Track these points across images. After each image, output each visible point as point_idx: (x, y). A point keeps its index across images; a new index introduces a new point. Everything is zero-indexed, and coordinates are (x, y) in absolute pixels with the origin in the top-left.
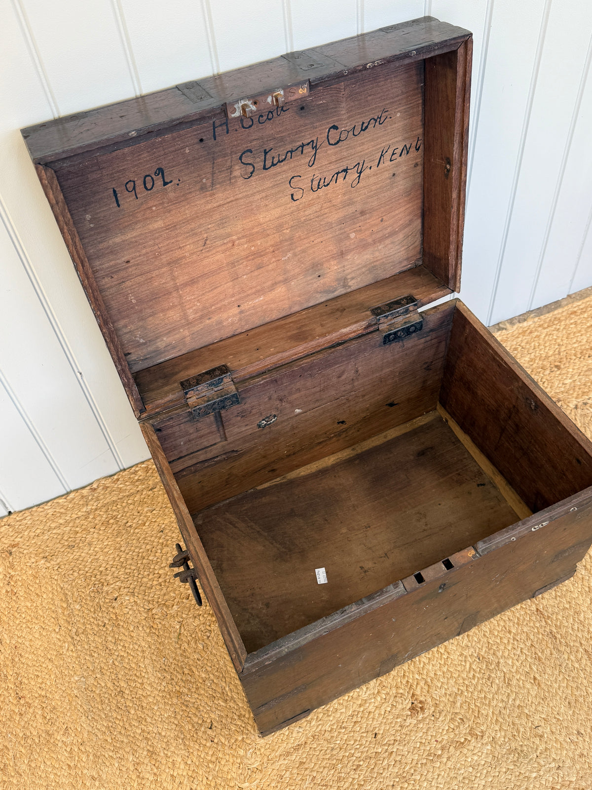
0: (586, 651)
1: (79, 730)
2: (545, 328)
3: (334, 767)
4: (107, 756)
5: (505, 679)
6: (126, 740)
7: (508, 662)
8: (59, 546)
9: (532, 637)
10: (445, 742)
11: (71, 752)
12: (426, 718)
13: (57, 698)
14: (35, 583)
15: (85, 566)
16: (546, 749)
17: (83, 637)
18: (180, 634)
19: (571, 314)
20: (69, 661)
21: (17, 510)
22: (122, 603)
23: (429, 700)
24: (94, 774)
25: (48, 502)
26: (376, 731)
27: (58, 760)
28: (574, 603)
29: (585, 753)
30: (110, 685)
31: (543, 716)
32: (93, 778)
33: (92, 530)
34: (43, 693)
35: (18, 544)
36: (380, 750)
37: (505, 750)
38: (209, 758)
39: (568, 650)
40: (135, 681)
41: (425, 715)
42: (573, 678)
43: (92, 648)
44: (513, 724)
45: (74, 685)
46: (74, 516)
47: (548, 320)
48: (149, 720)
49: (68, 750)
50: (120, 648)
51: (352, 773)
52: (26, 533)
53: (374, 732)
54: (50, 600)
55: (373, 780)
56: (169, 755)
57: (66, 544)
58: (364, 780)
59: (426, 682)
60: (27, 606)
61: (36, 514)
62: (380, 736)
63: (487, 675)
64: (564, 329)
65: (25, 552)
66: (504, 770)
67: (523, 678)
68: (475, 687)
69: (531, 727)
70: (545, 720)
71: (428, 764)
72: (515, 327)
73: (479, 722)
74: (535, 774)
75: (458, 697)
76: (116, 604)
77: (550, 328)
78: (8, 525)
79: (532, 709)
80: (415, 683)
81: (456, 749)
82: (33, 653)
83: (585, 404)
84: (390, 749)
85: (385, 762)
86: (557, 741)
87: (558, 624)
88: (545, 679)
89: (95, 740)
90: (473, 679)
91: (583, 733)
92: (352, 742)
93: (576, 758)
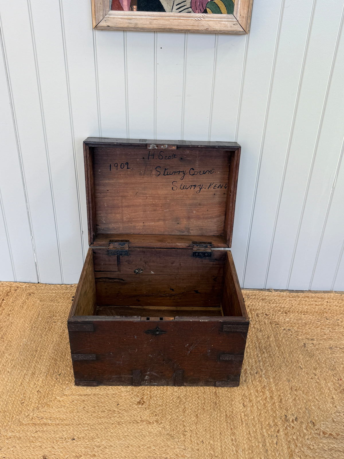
0: (226, 415)
1: (14, 356)
2: (289, 297)
3: (95, 407)
4: (18, 367)
5: (184, 409)
6: (27, 366)
7: (189, 404)
8: (48, 299)
9: (206, 400)
10: (143, 419)
12: (142, 408)
13: (14, 343)
14: (32, 307)
15: (52, 308)
16: (184, 441)
17: (36, 329)
19: (306, 297)
20: (26, 334)
21: (42, 282)
22: (56, 324)
23: (147, 403)
24: (10, 371)
25: (53, 284)
26: (119, 403)
28: (233, 396)
29: (200, 450)
30: (34, 347)
31: (191, 429)
32: (8, 372)
33: (62, 298)
34: (11, 340)
35: (35, 293)
36: (116, 410)
37: (166, 433)
38: (52, 384)
39: (219, 411)
40: (44, 349)
41: (142, 407)
42: (214, 422)
43: (36, 333)
44: (176, 426)
45: (22, 342)
46: (59, 292)
47: (293, 296)
48: (40, 363)
49: (7, 360)
51: (100, 412)
52: (39, 291)
53: (118, 403)
54: (33, 314)
55: (106, 418)
56: (39, 377)
57: (51, 299)
58: (103, 417)
59: (151, 396)
60: (24, 312)
61: (47, 286)
62: (119, 405)
63: (177, 405)
64: (299, 301)
65: (35, 296)
66: (161, 439)
67: (192, 412)
68: (170, 406)
69: (183, 430)
70: (191, 430)
71: (131, 423)
72: (277, 293)
73: (163, 419)
74: (173, 447)
75: (160, 407)
76: (54, 324)
77: (292, 298)
78: (36, 286)
79: (188, 424)
80: (146, 395)
81: (146, 423)
82: (16, 327)
83: (289, 330)
84: (120, 411)
85: (115, 415)
86: (191, 440)
87: (221, 400)
88: (201, 417)
89: (17, 361)
90: (171, 404)
91: (204, 443)
92: (107, 403)
93: (194, 449)
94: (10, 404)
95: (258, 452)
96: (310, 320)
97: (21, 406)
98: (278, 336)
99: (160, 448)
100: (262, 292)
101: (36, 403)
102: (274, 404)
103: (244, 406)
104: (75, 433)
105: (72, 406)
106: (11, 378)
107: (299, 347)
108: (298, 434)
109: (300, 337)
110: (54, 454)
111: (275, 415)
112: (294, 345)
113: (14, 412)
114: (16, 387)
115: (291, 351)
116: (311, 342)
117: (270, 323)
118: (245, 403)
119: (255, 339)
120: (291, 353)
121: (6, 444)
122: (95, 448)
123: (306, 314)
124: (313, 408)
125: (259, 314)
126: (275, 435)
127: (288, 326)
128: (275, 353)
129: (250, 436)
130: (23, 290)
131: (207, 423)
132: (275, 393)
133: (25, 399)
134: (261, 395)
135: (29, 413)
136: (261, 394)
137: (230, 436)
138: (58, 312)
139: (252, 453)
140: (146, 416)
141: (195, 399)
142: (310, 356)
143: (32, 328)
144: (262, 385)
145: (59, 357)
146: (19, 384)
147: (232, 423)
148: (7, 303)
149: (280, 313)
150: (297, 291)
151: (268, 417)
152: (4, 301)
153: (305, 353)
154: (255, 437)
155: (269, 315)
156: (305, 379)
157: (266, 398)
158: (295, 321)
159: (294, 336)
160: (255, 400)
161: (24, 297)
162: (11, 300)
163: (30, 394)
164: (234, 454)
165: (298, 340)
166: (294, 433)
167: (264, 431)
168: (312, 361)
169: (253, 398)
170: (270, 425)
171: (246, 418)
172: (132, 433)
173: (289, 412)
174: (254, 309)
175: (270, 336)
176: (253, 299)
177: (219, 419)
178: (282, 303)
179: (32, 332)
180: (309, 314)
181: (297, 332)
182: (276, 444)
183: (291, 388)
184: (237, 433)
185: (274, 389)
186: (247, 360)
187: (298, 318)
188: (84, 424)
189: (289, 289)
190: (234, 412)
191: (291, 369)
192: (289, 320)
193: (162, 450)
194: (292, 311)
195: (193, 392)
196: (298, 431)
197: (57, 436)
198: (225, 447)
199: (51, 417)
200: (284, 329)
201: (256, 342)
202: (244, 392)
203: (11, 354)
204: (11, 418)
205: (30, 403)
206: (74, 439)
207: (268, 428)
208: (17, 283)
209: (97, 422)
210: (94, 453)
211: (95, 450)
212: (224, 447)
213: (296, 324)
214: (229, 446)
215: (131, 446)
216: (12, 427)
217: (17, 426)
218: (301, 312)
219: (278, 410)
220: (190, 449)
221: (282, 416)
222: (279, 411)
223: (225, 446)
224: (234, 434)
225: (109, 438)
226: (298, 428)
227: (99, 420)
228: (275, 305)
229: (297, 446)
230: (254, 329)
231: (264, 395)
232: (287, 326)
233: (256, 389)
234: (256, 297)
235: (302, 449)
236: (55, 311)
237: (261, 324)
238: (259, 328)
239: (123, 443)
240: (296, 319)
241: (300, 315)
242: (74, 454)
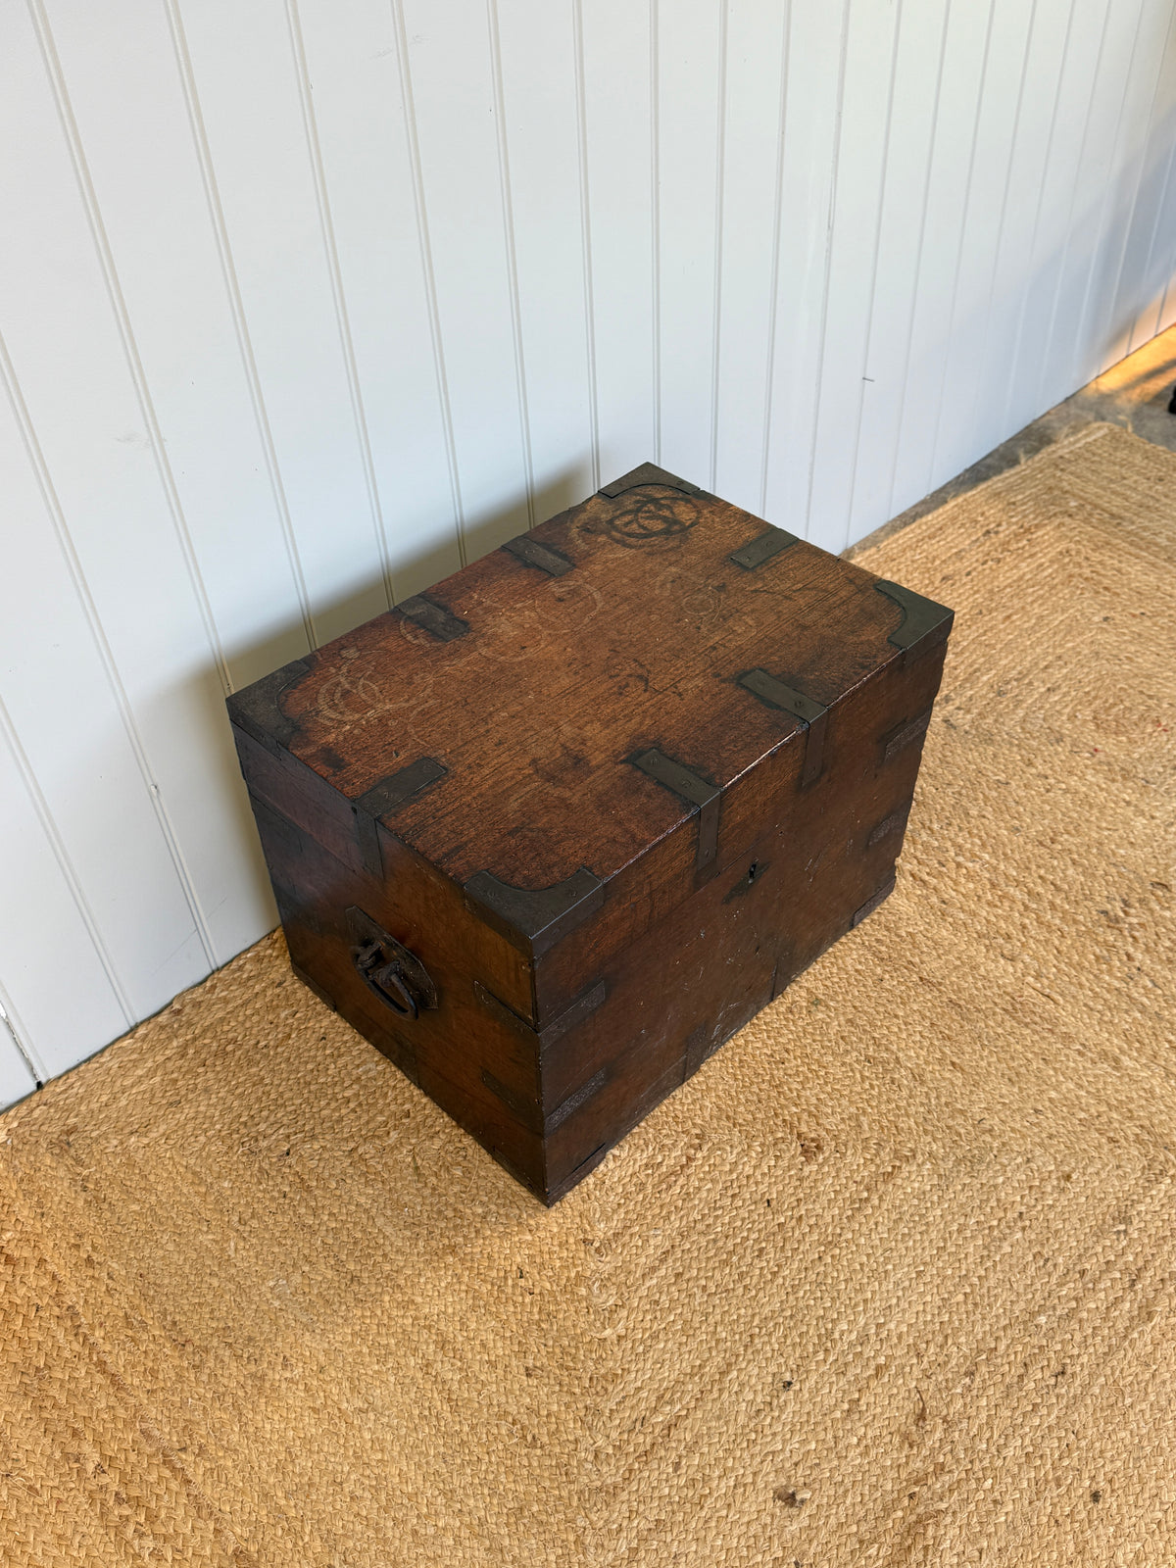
0: (1004, 1010)
3: (726, 1262)
4: (370, 1373)
5: (914, 1077)
7: (909, 1054)
8: (153, 1108)
9: (928, 1014)
10: (867, 1180)
12: (829, 1158)
13: (249, 1323)
15: (213, 1124)
16: (1004, 1144)
17: (254, 1223)
18: (417, 1168)
21: (53, 1075)
22: (301, 1156)
23: (824, 1134)
24: (361, 1404)
25: (102, 1051)
26: (767, 1197)
27: (290, 1408)
29: (1055, 1133)
30: (330, 1274)
31: (983, 1106)
32: (361, 1411)
33: (201, 1070)
34: (221, 1325)
35: (76, 1127)
36: (782, 1220)
37: (951, 1163)
38: (537, 1317)
39: (982, 1015)
41: (827, 1155)
42: (1002, 1047)
44: (948, 1127)
45: (269, 1296)
46: (160, 1059)
49: (301, 1387)
50: (326, 1218)
51: (756, 1261)
52: (83, 1108)
53: (765, 1200)
54: (171, 1190)
56: (472, 1335)
57: (164, 1102)
58: (777, 1265)
59: (810, 1112)
60: (135, 1212)
61: (89, 1074)
62: (775, 1201)
63: (888, 1078)
65: (94, 1135)
66: (960, 1187)
67: (937, 1068)
68: (879, 1098)
69: (973, 1124)
70: (987, 1109)
71: (856, 1216)
73: (902, 1139)
74: (1001, 1179)
76: (292, 1160)
78: (47, 1104)
79: (965, 1102)
80: (796, 1119)
81: (886, 1183)
84: (796, 1213)
85: (797, 1232)
86: (1014, 1130)
87: (956, 988)
88: (967, 1061)
90: (872, 1089)
91: (1042, 1109)
92: (738, 1223)
93: (1045, 1143)
95: (1148, 1033)
97: (539, 1452)
99: (981, 1208)
101: (567, 1406)
102: (1052, 905)
103: (1011, 960)
104: (772, 1369)
105: (672, 1317)
106: (397, 1417)
108: (1165, 930)
110: (797, 1464)
111: (1083, 929)
113: (547, 1484)
115: (942, 758)
116: (954, 708)
118: (1005, 952)
120: (949, 763)
122: (861, 1352)
124: (1123, 852)
126: (1134, 970)
129: (1097, 1014)
132: (1027, 880)
133: (525, 1428)
134: (1010, 907)
135: (592, 1445)
136: (1006, 903)
137: (1068, 1048)
138: (253, 1118)
139: (1143, 1045)
140: (862, 1168)
141: (904, 1032)
142: (988, 742)
143: (236, 1231)
144: (984, 884)
145: (450, 1233)
146: (446, 1408)
147: (1036, 1018)
148: (24, 1233)
151: (1078, 944)
154: (1109, 1008)
156: (1039, 803)
157: (1026, 906)
160: (1011, 927)
161: (53, 1168)
163: (518, 1401)
164: (1120, 1078)
166: (1157, 935)
167: (1107, 978)
168: (1003, 751)
169: (1004, 926)
170: (1103, 957)
171: (1046, 981)
172: (887, 1236)
173: (1098, 899)
177: (1002, 1032)
182: (1156, 986)
183: (1041, 844)
184: (1072, 1030)
185: (1015, 873)
188: (761, 1328)
190: (1010, 990)
191: (990, 800)
193: (992, 1207)
195: (881, 1021)
196: (1157, 926)
197: (742, 1419)
198: (1087, 1081)
199: (661, 1397)
202: (971, 929)
205: (553, 1420)
206: (790, 1383)
207: (1105, 966)
209: (782, 1291)
210: (872, 1363)
211: (866, 1356)
212: (1086, 1083)
214: (1091, 1070)
215: (924, 1264)
216: (599, 1525)
217: (607, 1505)
220: (1038, 1151)
221: (1097, 918)
223: (1084, 1078)
224: (1067, 1038)
225: (857, 1297)
226: (1150, 919)
227: (780, 1281)
231: (1013, 901)
233: (983, 901)
236: (235, 1125)
239: (900, 1276)
242: (839, 1414)
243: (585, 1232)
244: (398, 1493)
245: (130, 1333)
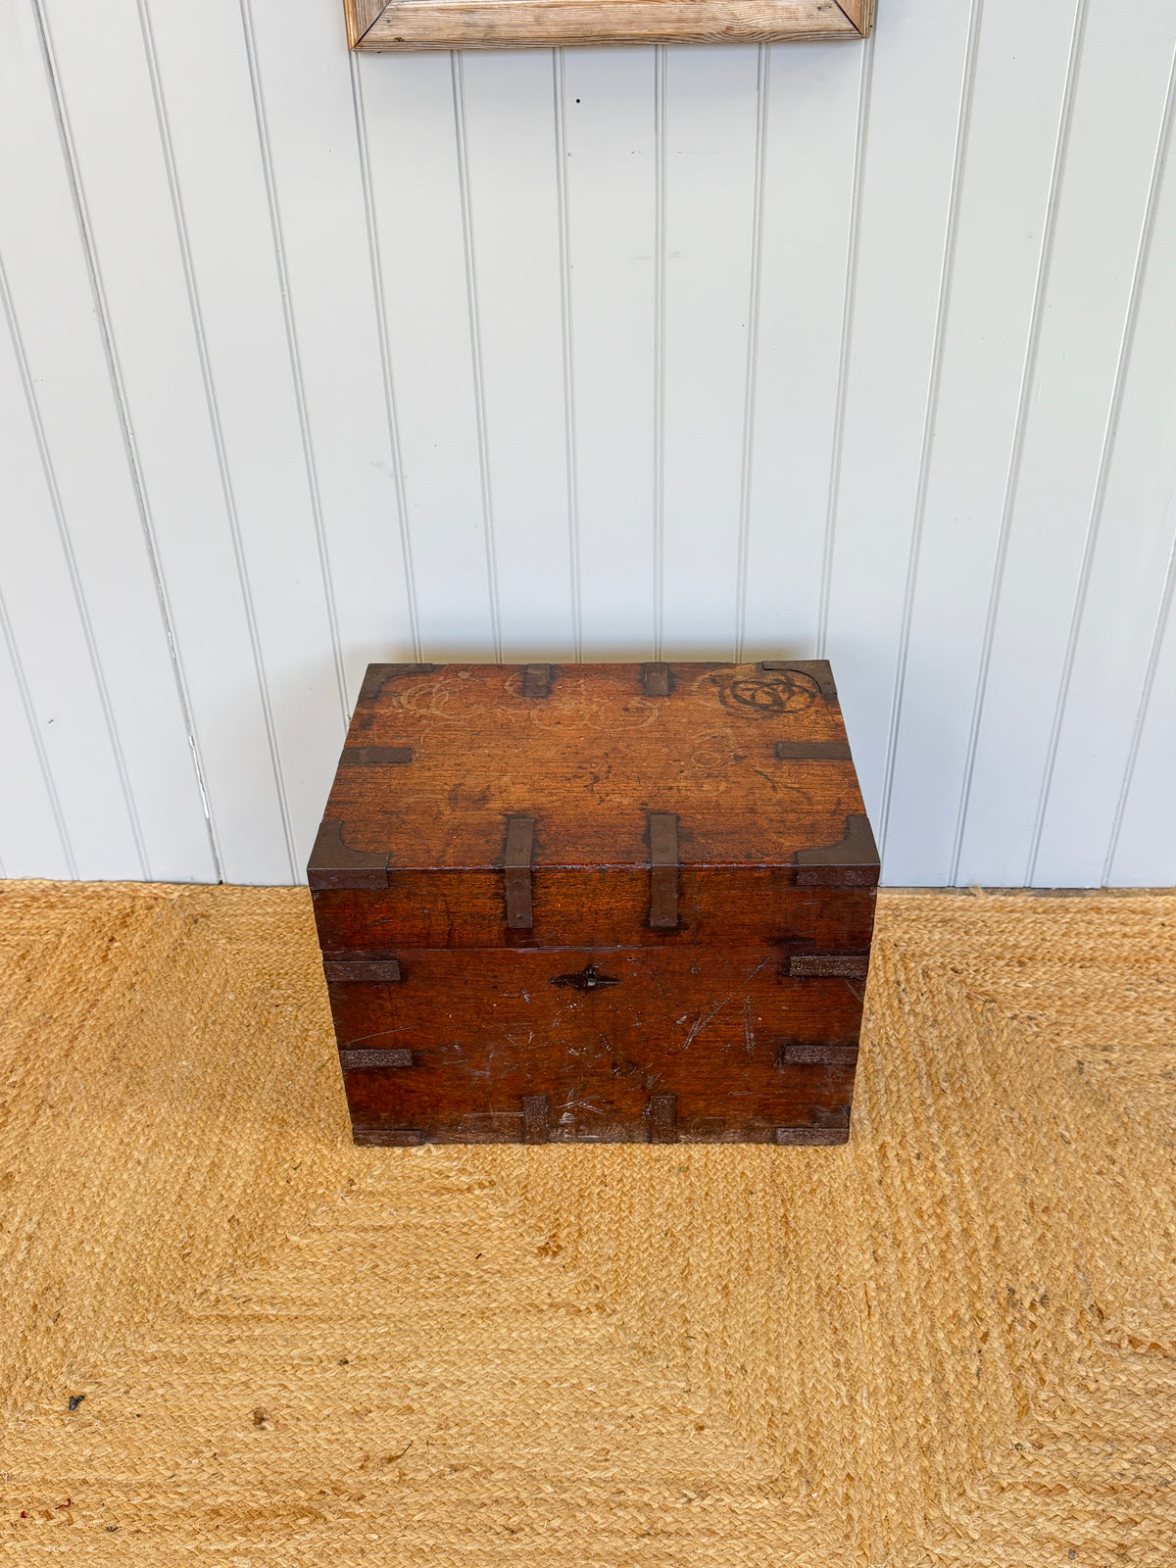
0: (819, 1286)
1: (155, 1112)
2: (1035, 913)
3: (407, 1265)
4: (167, 1148)
5: (684, 1270)
6: (196, 1142)
7: (702, 1254)
8: (253, 933)
9: (754, 1242)
10: (558, 1300)
11: (132, 1130)
12: (554, 1265)
13: (152, 1074)
14: (203, 959)
15: (266, 962)
16: (686, 1365)
17: (218, 1028)
18: (324, 1066)
19: (1091, 909)
20: (189, 1045)
21: (230, 881)
22: (281, 1012)
23: (570, 1249)
24: (142, 1158)
25: (267, 887)
26: (483, 1252)
27: (114, 1131)
28: (842, 1230)
29: (735, 1394)
30: (215, 1084)
31: (707, 1330)
32: (139, 1163)
33: (296, 931)
34: (141, 1065)
35: (210, 916)
36: (473, 1273)
37: (629, 1342)
38: (273, 1196)
39: (795, 1276)
40: (244, 1091)
41: (554, 1262)
42: (779, 1308)
43: (220, 1042)
44: (661, 1320)
45: (177, 1069)
46: (287, 910)
47: (1047, 906)
48: (234, 1133)
49: (131, 1126)
50: (250, 1053)
51: (424, 1280)
52: (224, 909)
53: (479, 1252)
54: (207, 981)
55: (444, 1298)
56: (233, 1175)
57: (261, 934)
58: (433, 1294)
59: (581, 1229)
60: (179, 978)
61: (247, 894)
62: (484, 1259)
63: (664, 1255)
64: (1067, 922)
65: (212, 926)
66: (614, 1362)
67: (710, 1279)
68: (640, 1261)
69: (682, 1334)
70: (707, 1335)
71: (521, 1314)
72: (992, 898)
73: (618, 1299)
74: (650, 1384)
75: (610, 1262)
76: (274, 1010)
77: (1044, 916)
78: (212, 894)
79: (697, 1316)
80: (566, 1225)
81: (568, 1313)
82: (156, 1024)
83: (1030, 1018)
84: (486, 1277)
85: (471, 1288)
86: (706, 1364)
87: (802, 1242)
88: (739, 1293)
89: (164, 1128)
90: (643, 1252)
91: (749, 1371)
92: (445, 1251)
93: (718, 1393)
94: (148, 1259)
95: (919, 1401)
96: (1101, 987)
97: (181, 1263)
98: (994, 1039)
99: (609, 1386)
100: (941, 896)
101: (225, 1254)
102: (973, 1253)
103: (876, 1261)
104: (349, 1345)
105: (337, 1264)
106: (149, 1181)
107: (1060, 1072)
108: (1050, 1345)
109: (1066, 1042)
110: (288, 1407)
111: (975, 1288)
112: (1045, 1066)
113: (163, 1282)
114: (163, 1206)
115: (1033, 1085)
116: (1104, 1058)
117: (968, 997)
118: (879, 1252)
119: (915, 1048)
120: (1035, 1093)
121: (143, 1375)
122: (409, 1389)
123: (1088, 965)
124: (1101, 1264)
125: (932, 970)
126: (975, 1350)
127: (1027, 1005)
128: (983, 1094)
129: (893, 1352)
130: (173, 908)
131: (759, 1312)
132: (977, 1220)
133: (192, 1245)
134: (933, 1226)
135: (208, 1286)
136: (933, 1221)
137: (832, 1352)
138: (287, 974)
139: (900, 1402)
140: (566, 1290)
141: (719, 1238)
142: (1098, 1103)
143: (206, 1025)
144: (935, 1196)
145: (294, 1114)
146: (174, 1198)
147: (836, 1312)
148: (125, 948)
149: (1001, 963)
150: (1063, 892)
151: (953, 1294)
152: (116, 944)
153: (1081, 1091)
154: (910, 1355)
155: (966, 972)
156: (1077, 1176)
157: (948, 1236)
158: (1052, 989)
159: (1047, 1038)
160: (911, 1240)
161: (175, 928)
162: (137, 940)
163: (207, 1229)
164: (843, 1406)
165: (1058, 1049)
166: (1037, 1343)
167: (941, 1335)
168: (1102, 1117)
169: (907, 1234)
170: (960, 1320)
171: (884, 1296)
172: (522, 1342)
173: (1022, 1278)
174: (913, 955)
175: (965, 1038)
176: (913, 920)
177: (795, 1298)
178: (1007, 930)
179: (207, 1036)
180: (1098, 967)
181: (1055, 1024)
182: (978, 1375)
183: (1032, 1205)
184: (854, 1343)
185: (974, 1208)
186: (888, 1117)
187: (1061, 979)
188: (375, 1318)
189: (1033, 886)
190: (845, 1278)
191: (1032, 1144)
192: (1030, 986)
193: (618, 1393)
194: (1043, 958)
195: (713, 1218)
196: (1048, 1337)
198: (814, 1385)
199: (273, 1298)
200: (1014, 1017)
201: (920, 1060)
202: (876, 1216)
203: (143, 1106)
204: (152, 1301)
205: (209, 1254)
206: (346, 1362)
207: (953, 1326)
208: (154, 885)
209: (415, 1311)
210: (407, 1401)
211: (410, 1393)
212: (811, 1385)
213: (1056, 998)
214: (828, 1380)
215: (523, 1381)
216: (157, 1327)
217: (174, 1322)
218: (1071, 960)
219: (985, 1274)
220: (704, 1392)
221: (999, 1290)
222: (989, 1275)
223: (813, 1381)
224: (842, 1345)
225: (453, 1358)
226: (1049, 1327)
227: (422, 1304)
228: (987, 937)
229: (1043, 1381)
230: (912, 1019)
231: (941, 1225)
232: (1023, 1007)
233: (916, 1206)
234: (923, 914)
235: (1061, 1392)
236: (274, 971)
237: (936, 1000)
238: (930, 1014)
239: (496, 1372)
240: (1054, 983)
241: (1067, 969)
242: (348, 1407)
243: (358, 1175)
244: (100, 1216)
245: (103, 1035)
